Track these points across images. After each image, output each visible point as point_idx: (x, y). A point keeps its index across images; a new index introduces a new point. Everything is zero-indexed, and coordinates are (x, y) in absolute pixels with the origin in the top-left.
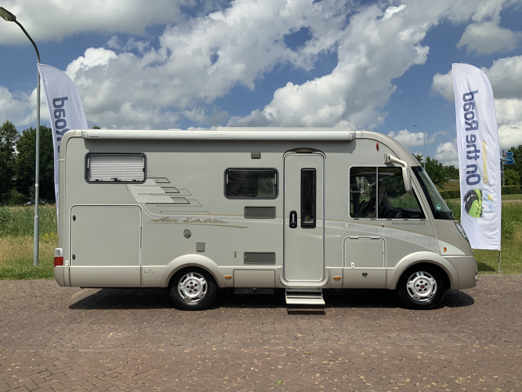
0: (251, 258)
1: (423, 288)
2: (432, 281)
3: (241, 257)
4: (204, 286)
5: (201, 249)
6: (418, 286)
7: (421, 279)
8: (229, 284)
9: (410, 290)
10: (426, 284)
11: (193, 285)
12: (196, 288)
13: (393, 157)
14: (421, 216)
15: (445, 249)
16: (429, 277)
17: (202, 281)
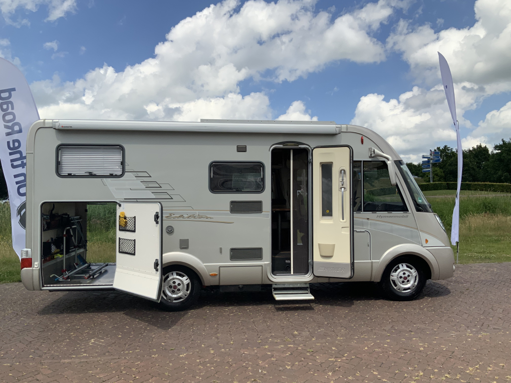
0: (238, 254)
1: (406, 280)
2: (414, 272)
3: (227, 253)
4: (188, 285)
5: (184, 245)
6: (401, 277)
7: (403, 270)
8: (213, 282)
9: (394, 282)
10: (409, 276)
11: (176, 284)
12: (179, 287)
13: (377, 151)
14: (404, 209)
15: (427, 241)
16: (411, 269)
17: (185, 280)
